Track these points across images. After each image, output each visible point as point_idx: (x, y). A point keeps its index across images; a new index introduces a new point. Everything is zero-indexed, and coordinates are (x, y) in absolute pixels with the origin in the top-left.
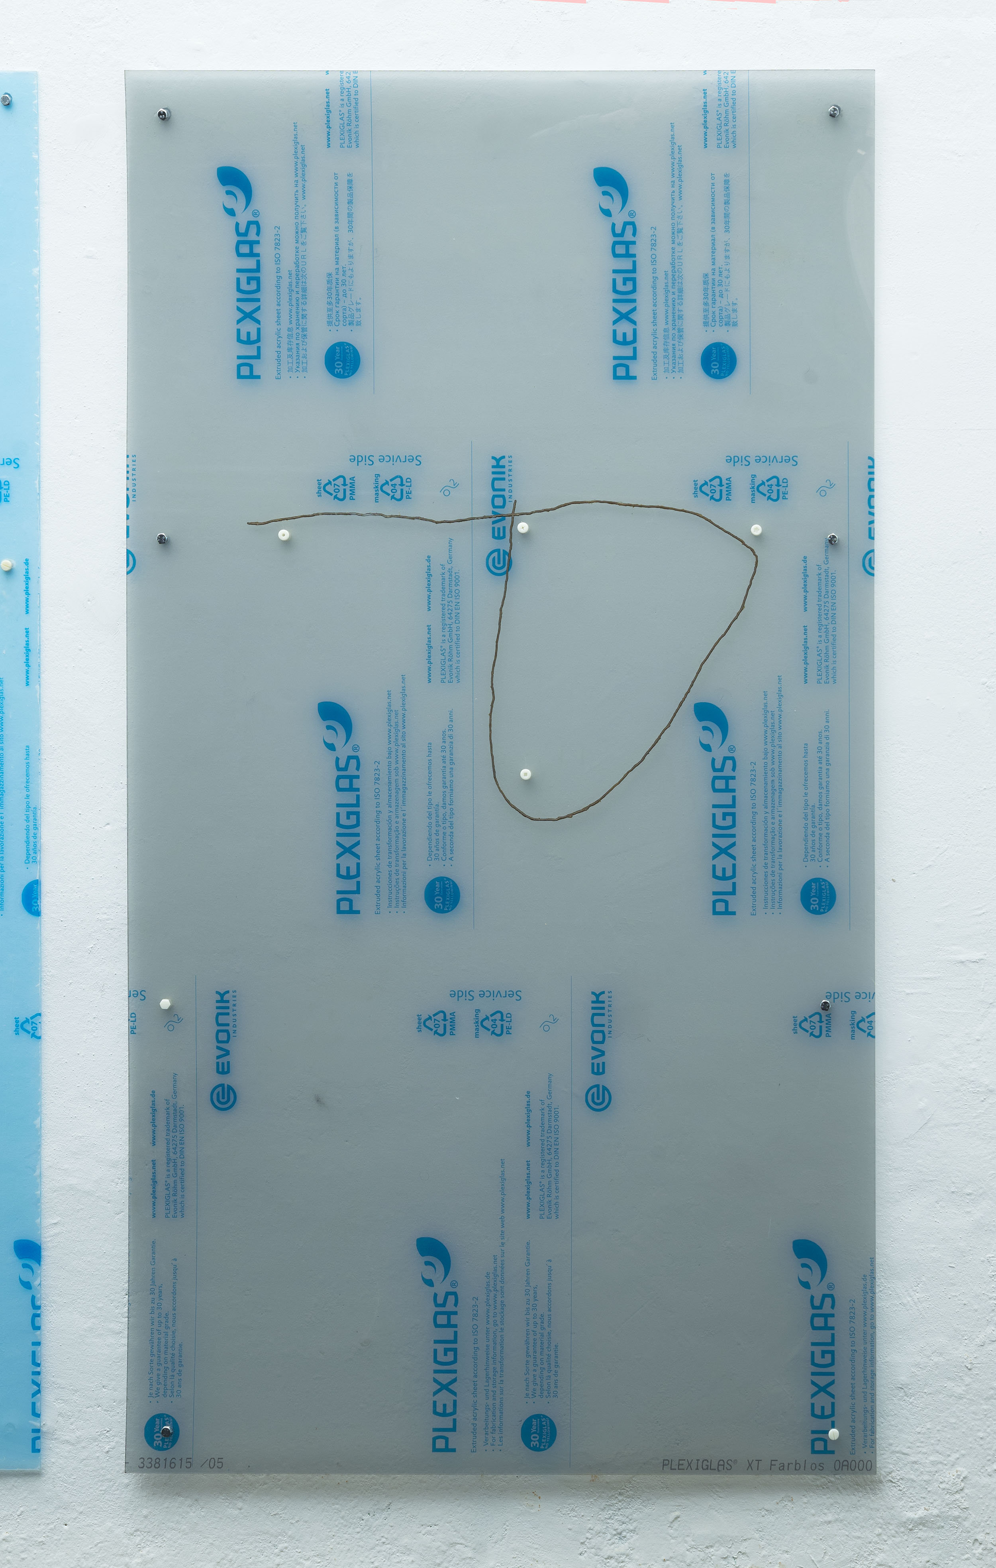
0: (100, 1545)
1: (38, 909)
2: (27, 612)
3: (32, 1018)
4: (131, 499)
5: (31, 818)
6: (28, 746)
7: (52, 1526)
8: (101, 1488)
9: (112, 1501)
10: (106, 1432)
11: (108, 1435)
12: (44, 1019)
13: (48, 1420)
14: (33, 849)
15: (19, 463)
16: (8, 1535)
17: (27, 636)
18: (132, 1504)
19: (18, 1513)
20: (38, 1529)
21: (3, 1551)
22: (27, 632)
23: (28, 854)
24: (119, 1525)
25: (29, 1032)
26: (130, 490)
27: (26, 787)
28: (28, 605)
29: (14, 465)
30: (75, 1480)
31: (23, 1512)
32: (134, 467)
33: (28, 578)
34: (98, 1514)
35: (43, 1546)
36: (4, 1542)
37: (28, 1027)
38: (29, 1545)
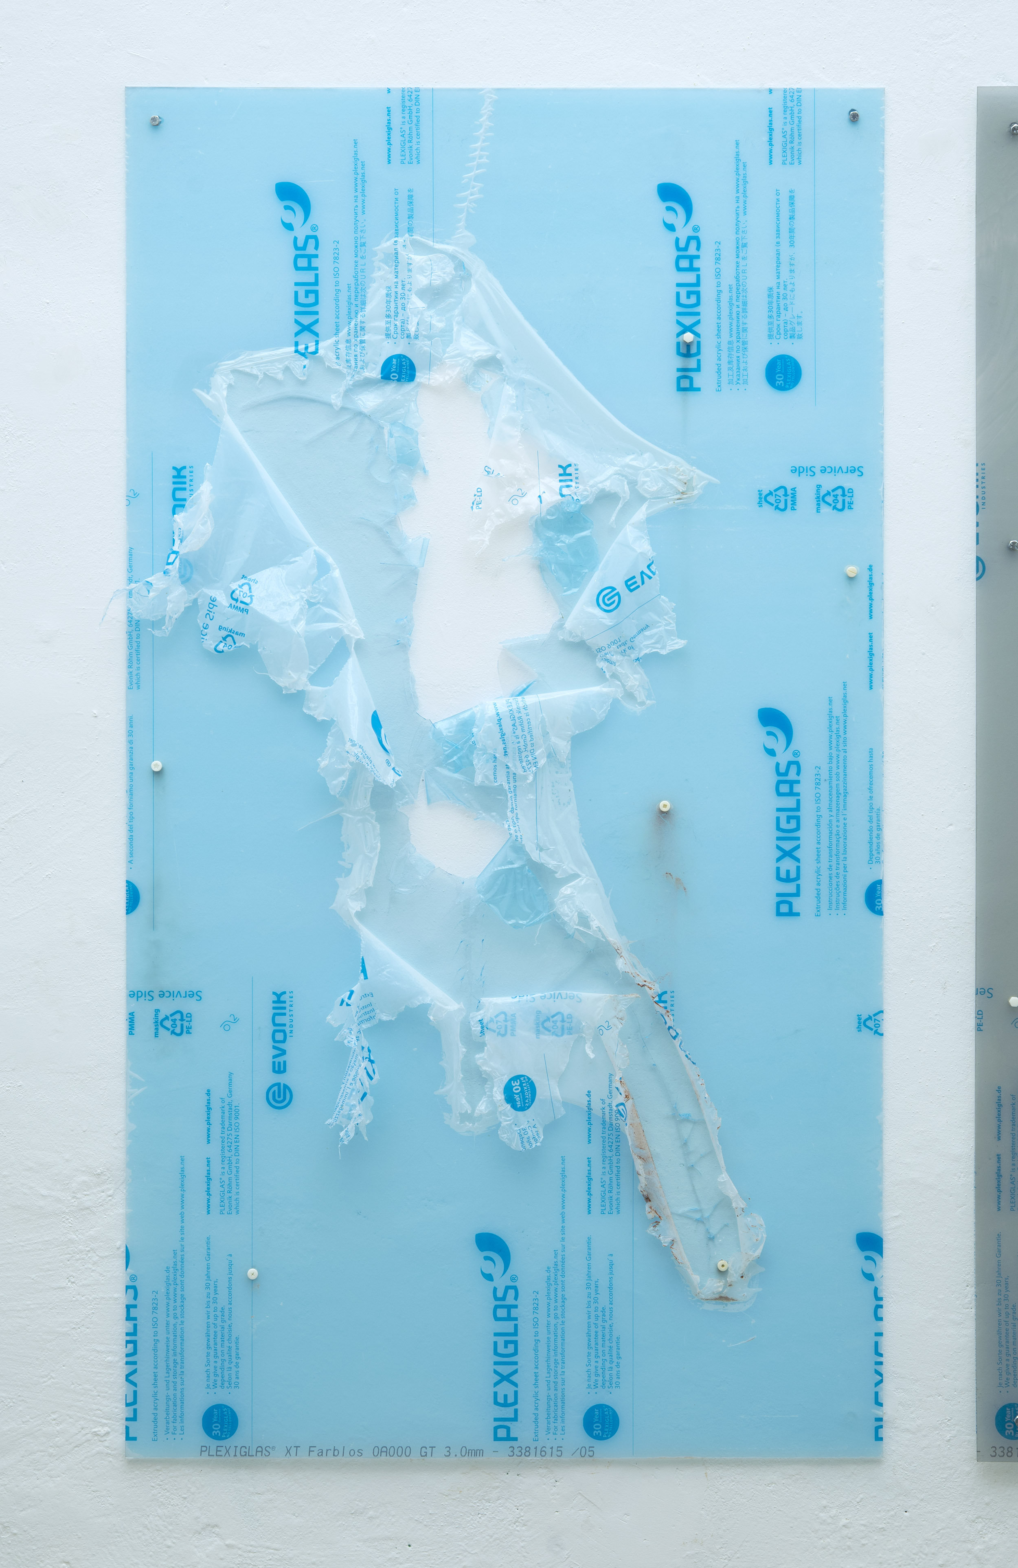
0: (941, 1531)
1: (881, 909)
2: (871, 617)
3: (875, 1015)
4: (981, 506)
5: (875, 819)
6: (871, 749)
7: (893, 1513)
8: (942, 1476)
9: (953, 1488)
10: (947, 1421)
11: (949, 1424)
12: (885, 1016)
13: (889, 1411)
14: (876, 850)
15: (862, 471)
16: (847, 1521)
17: (871, 640)
18: (974, 1492)
19: (858, 1500)
20: (878, 1516)
21: (843, 1537)
22: (871, 637)
23: (871, 855)
24: (960, 1512)
25: (872, 1029)
26: (980, 497)
27: (870, 789)
28: (872, 610)
29: (857, 473)
30: (915, 1468)
31: (862, 1499)
32: (983, 475)
33: (871, 584)
34: (938, 1501)
35: (884, 1533)
36: (844, 1528)
37: (870, 1023)
38: (870, 1531)
